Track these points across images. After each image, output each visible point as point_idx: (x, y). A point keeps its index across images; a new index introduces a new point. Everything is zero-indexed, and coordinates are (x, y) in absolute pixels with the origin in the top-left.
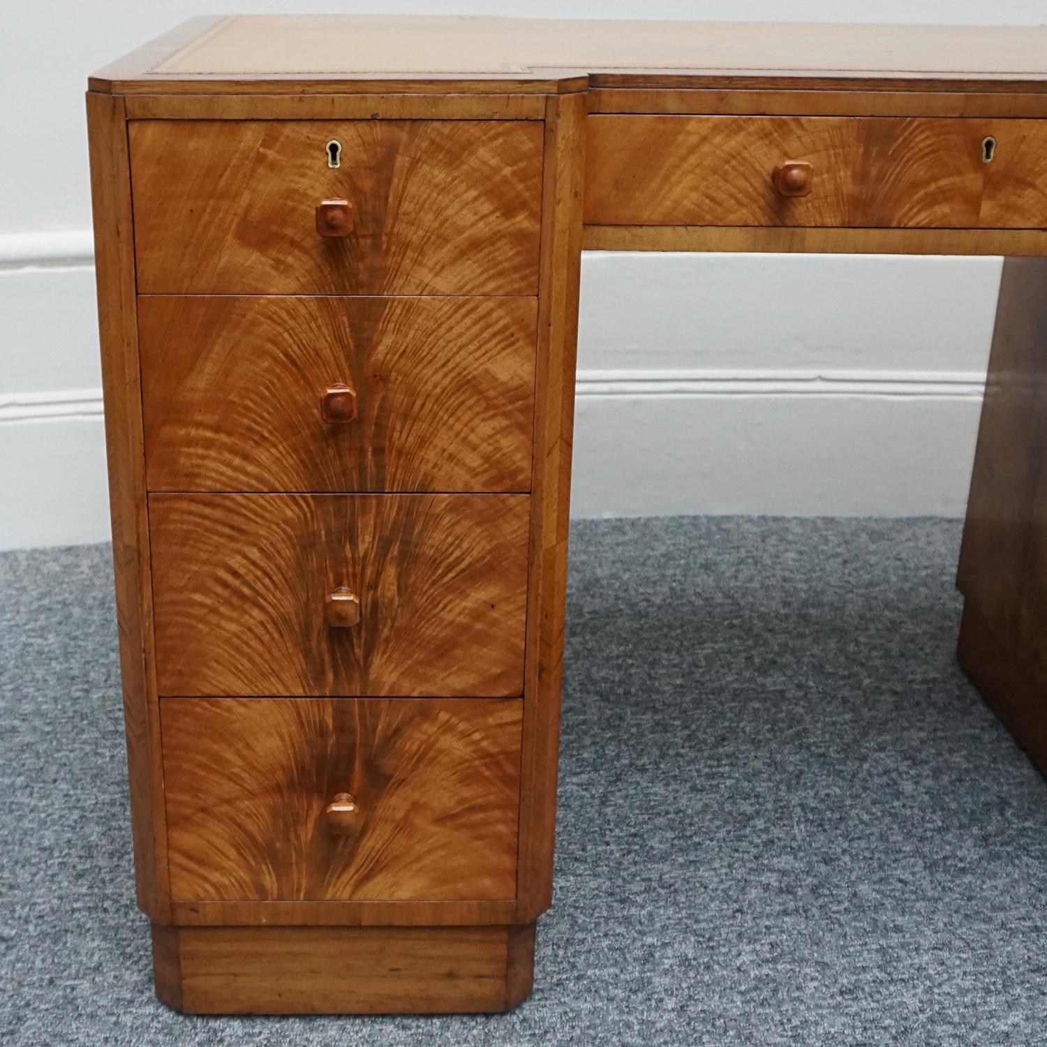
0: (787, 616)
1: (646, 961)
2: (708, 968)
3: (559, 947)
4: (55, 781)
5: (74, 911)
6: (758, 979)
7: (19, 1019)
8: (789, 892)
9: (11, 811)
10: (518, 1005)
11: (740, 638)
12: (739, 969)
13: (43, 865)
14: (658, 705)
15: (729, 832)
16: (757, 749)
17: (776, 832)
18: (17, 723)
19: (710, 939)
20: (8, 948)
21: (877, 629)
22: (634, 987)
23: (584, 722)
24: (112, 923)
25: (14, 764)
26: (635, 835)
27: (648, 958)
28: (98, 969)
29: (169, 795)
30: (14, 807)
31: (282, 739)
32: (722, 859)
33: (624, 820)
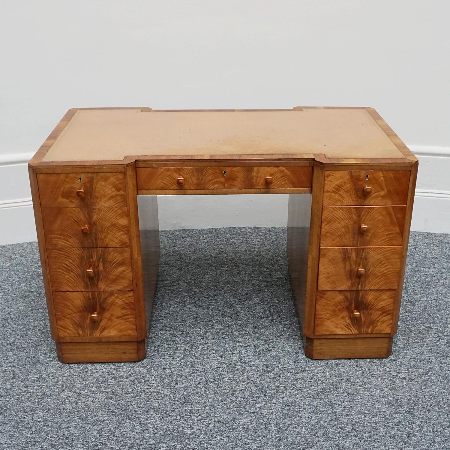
0: (248, 259)
1: (176, 350)
2: (190, 351)
3: (156, 347)
4: (39, 309)
5: (41, 341)
6: (201, 354)
7: (26, 365)
8: (216, 334)
9: (27, 317)
10: (142, 360)
11: (232, 266)
12: (197, 352)
13: (34, 330)
14: (202, 286)
15: (207, 319)
16: (224, 298)
17: (219, 319)
18: (30, 294)
19: (193, 345)
20: (24, 349)
21: (272, 263)
22: (171, 356)
23: (181, 291)
25: (29, 305)
26: (183, 321)
27: (177, 349)
28: (45, 354)
29: (57, 313)
30: (28, 316)
31: (80, 300)
32: (203, 326)
33: (182, 317)
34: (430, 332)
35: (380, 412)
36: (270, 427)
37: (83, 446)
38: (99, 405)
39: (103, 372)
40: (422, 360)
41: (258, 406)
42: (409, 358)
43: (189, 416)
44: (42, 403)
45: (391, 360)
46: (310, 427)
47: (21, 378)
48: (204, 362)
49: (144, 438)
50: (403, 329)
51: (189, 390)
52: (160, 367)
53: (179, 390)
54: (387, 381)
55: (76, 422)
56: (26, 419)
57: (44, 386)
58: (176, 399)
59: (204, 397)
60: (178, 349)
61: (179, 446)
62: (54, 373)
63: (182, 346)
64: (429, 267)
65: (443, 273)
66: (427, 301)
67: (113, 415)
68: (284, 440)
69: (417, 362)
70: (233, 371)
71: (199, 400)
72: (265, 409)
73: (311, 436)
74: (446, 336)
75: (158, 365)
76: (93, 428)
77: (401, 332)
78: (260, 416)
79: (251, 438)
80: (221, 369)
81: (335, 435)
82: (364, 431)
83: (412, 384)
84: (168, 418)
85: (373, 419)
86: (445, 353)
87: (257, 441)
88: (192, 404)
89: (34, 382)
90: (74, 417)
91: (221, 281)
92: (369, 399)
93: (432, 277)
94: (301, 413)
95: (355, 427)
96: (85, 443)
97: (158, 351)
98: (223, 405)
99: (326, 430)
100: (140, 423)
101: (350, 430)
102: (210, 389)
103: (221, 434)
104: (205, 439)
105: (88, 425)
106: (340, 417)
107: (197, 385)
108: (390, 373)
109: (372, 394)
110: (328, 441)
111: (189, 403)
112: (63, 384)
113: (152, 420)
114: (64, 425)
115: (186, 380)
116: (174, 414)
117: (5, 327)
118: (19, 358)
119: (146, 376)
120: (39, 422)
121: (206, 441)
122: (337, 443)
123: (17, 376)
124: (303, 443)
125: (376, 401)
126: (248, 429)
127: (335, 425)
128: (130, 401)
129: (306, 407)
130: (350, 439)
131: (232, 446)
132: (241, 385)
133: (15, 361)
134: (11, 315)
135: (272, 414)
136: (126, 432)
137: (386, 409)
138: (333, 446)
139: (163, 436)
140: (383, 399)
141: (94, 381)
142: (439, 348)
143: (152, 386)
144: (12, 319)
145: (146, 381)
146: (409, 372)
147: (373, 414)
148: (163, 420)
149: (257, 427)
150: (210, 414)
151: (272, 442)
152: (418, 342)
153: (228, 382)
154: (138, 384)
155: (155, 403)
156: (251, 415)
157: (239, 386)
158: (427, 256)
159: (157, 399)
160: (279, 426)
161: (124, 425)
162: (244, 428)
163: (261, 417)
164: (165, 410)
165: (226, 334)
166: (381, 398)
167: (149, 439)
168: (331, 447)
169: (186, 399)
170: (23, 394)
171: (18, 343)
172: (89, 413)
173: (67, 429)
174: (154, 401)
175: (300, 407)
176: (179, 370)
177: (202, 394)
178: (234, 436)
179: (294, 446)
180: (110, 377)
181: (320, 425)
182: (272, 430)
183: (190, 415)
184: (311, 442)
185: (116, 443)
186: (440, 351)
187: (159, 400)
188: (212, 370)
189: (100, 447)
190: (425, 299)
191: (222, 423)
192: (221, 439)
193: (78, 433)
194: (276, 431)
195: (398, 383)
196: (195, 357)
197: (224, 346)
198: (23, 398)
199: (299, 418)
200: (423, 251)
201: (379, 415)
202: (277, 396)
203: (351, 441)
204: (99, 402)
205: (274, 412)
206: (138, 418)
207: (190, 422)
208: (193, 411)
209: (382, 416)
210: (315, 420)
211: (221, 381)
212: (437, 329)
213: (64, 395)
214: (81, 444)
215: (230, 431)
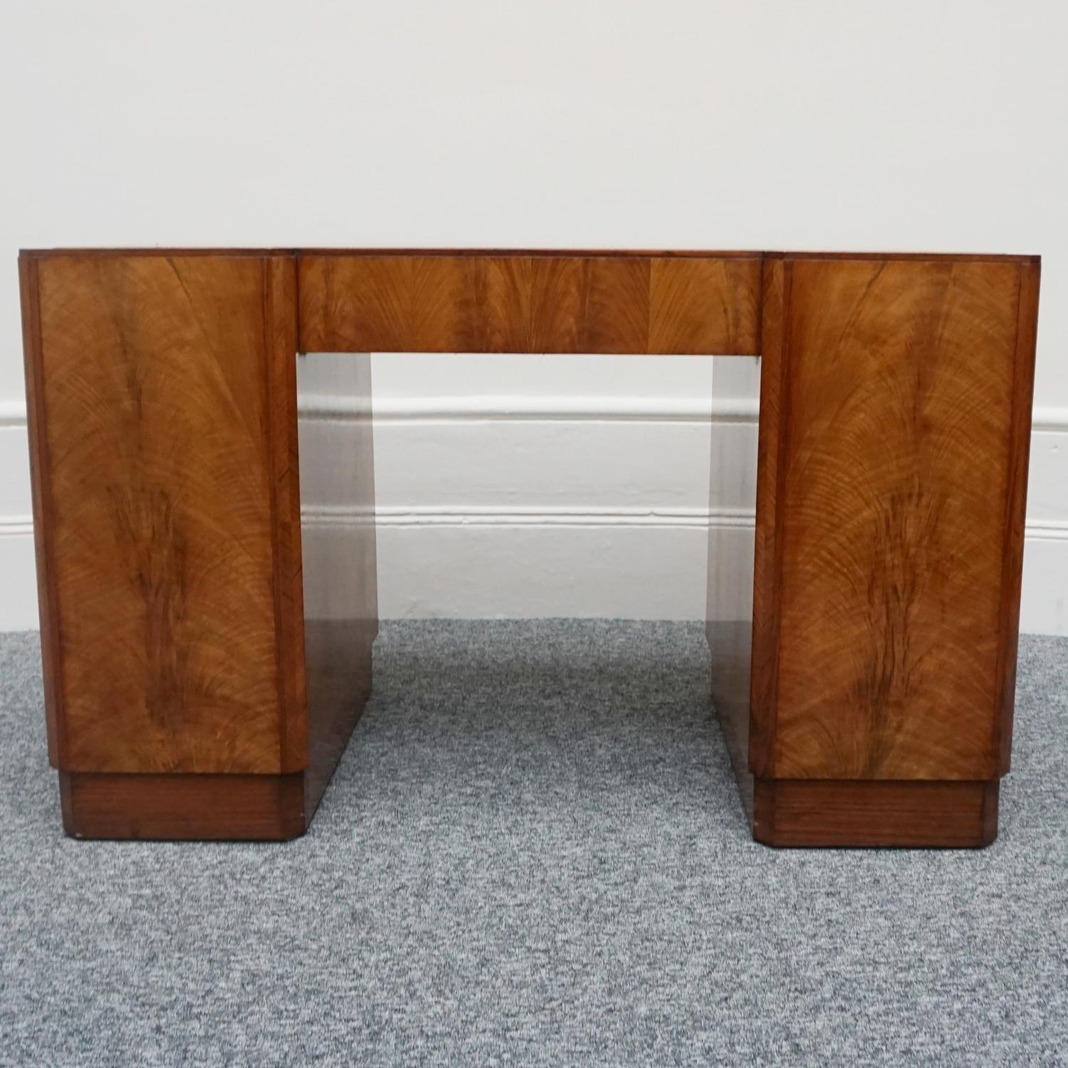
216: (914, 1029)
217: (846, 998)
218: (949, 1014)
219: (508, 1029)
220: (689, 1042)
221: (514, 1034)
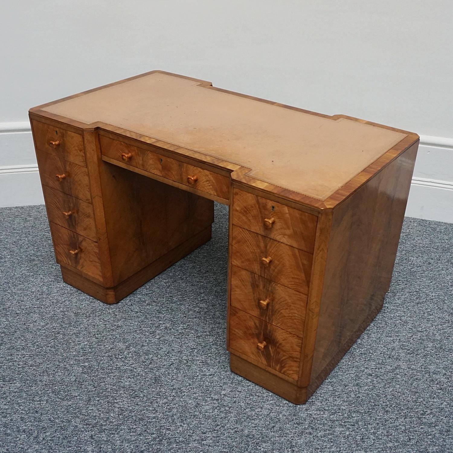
2: (170, 329)
4: (40, 274)
5: (34, 308)
6: (180, 333)
7: (15, 332)
8: (199, 313)
9: (27, 282)
12: (177, 330)
13: (31, 296)
15: (194, 297)
16: (214, 275)
17: (206, 297)
18: (35, 258)
19: (175, 323)
20: (17, 316)
22: (151, 332)
24: (42, 311)
25: (31, 269)
26: (171, 296)
28: (35, 322)
32: (188, 304)
33: (171, 292)
34: (405, 327)
35: (340, 409)
36: (229, 417)
37: (49, 422)
38: (74, 380)
39: (85, 345)
40: (391, 357)
41: (223, 392)
42: (379, 353)
43: (155, 398)
44: (22, 372)
45: (361, 353)
46: (268, 420)
47: (8, 346)
48: (182, 342)
49: (108, 418)
50: (380, 322)
51: (162, 370)
52: (139, 344)
53: (152, 369)
54: (352, 375)
55: (48, 396)
56: (3, 389)
57: (27, 356)
58: (147, 379)
59: (174, 379)
60: (159, 326)
61: (140, 429)
62: (39, 342)
63: (164, 323)
64: (417, 256)
65: (430, 263)
66: (408, 293)
67: (84, 391)
68: (241, 432)
69: (386, 358)
70: (206, 353)
71: (169, 382)
72: (229, 397)
73: (267, 430)
74: (420, 332)
75: (137, 342)
76: (64, 403)
77: (377, 325)
78: (223, 403)
79: (209, 427)
80: (196, 351)
81: (291, 430)
82: (320, 429)
83: (377, 381)
84: (135, 398)
85: (332, 417)
86: (415, 350)
87: (215, 430)
88: (160, 386)
89: (19, 350)
90: (48, 391)
91: (215, 257)
92: (331, 394)
93: (418, 267)
94: (263, 404)
95: (312, 424)
96: (52, 418)
97: (140, 327)
98: (190, 389)
99: (283, 424)
100: (108, 402)
101: (307, 426)
102: (181, 371)
103: (182, 420)
104: (165, 425)
105: (59, 400)
106: (299, 412)
107: (170, 365)
108: (357, 367)
109: (335, 389)
110: (282, 437)
111: (158, 385)
112: (45, 355)
113: (120, 399)
114: (37, 398)
115: (161, 360)
116: (142, 395)
117: (5, 291)
118: (11, 324)
119: (124, 352)
120: (15, 392)
121: (165, 427)
122: (291, 439)
123: (5, 343)
124: (258, 436)
125: (338, 398)
126: (209, 417)
127: (293, 420)
128: (103, 378)
129: (269, 398)
130: (304, 437)
131: (189, 434)
132: (211, 370)
133: (6, 327)
134: (13, 278)
135: (235, 402)
136: (93, 410)
137: (346, 406)
138: (287, 443)
139: (127, 417)
140: (345, 395)
141: (75, 354)
142: (411, 344)
143: (128, 363)
144: (13, 283)
145: (123, 357)
146: (376, 368)
147: (332, 411)
148: (130, 400)
149: (218, 416)
150: (176, 397)
151: (229, 433)
152: (391, 337)
153: (200, 365)
154: (115, 360)
155: (127, 382)
156: (215, 402)
157: (209, 370)
158: (417, 245)
159: (129, 378)
160: (239, 416)
161: (92, 403)
162: (205, 415)
163: (224, 405)
164: (134, 390)
165: (208, 313)
166: (344, 394)
167: (113, 420)
168: (284, 444)
169: (157, 380)
170: (7, 362)
171: (13, 309)
172: (63, 387)
173: (39, 402)
174: (126, 379)
175: (263, 397)
176: (156, 349)
177: (173, 376)
178: (194, 423)
179: (249, 439)
180: (90, 350)
181: (278, 419)
182: (231, 420)
183: (157, 398)
184: (266, 436)
185: (81, 421)
186: (411, 348)
187: (131, 378)
188: (187, 351)
189: (65, 424)
190: (407, 290)
191: (185, 408)
192: (181, 425)
193: (48, 408)
194: (235, 421)
195: (364, 380)
196: (174, 336)
197: (204, 327)
198: (5, 366)
199: (260, 410)
200: (414, 239)
201: (338, 413)
202: (244, 384)
203: (305, 439)
204: (75, 376)
205: (237, 401)
206: (107, 397)
207: (155, 404)
208: (160, 393)
209: (340, 414)
210: (275, 413)
211: (193, 363)
212: (413, 323)
213: (44, 366)
214: (49, 419)
215: (190, 418)
216: (332, 444)
217: (312, 428)
218: (344, 437)
219: (203, 440)
220: (259, 448)
221: (204, 442)
